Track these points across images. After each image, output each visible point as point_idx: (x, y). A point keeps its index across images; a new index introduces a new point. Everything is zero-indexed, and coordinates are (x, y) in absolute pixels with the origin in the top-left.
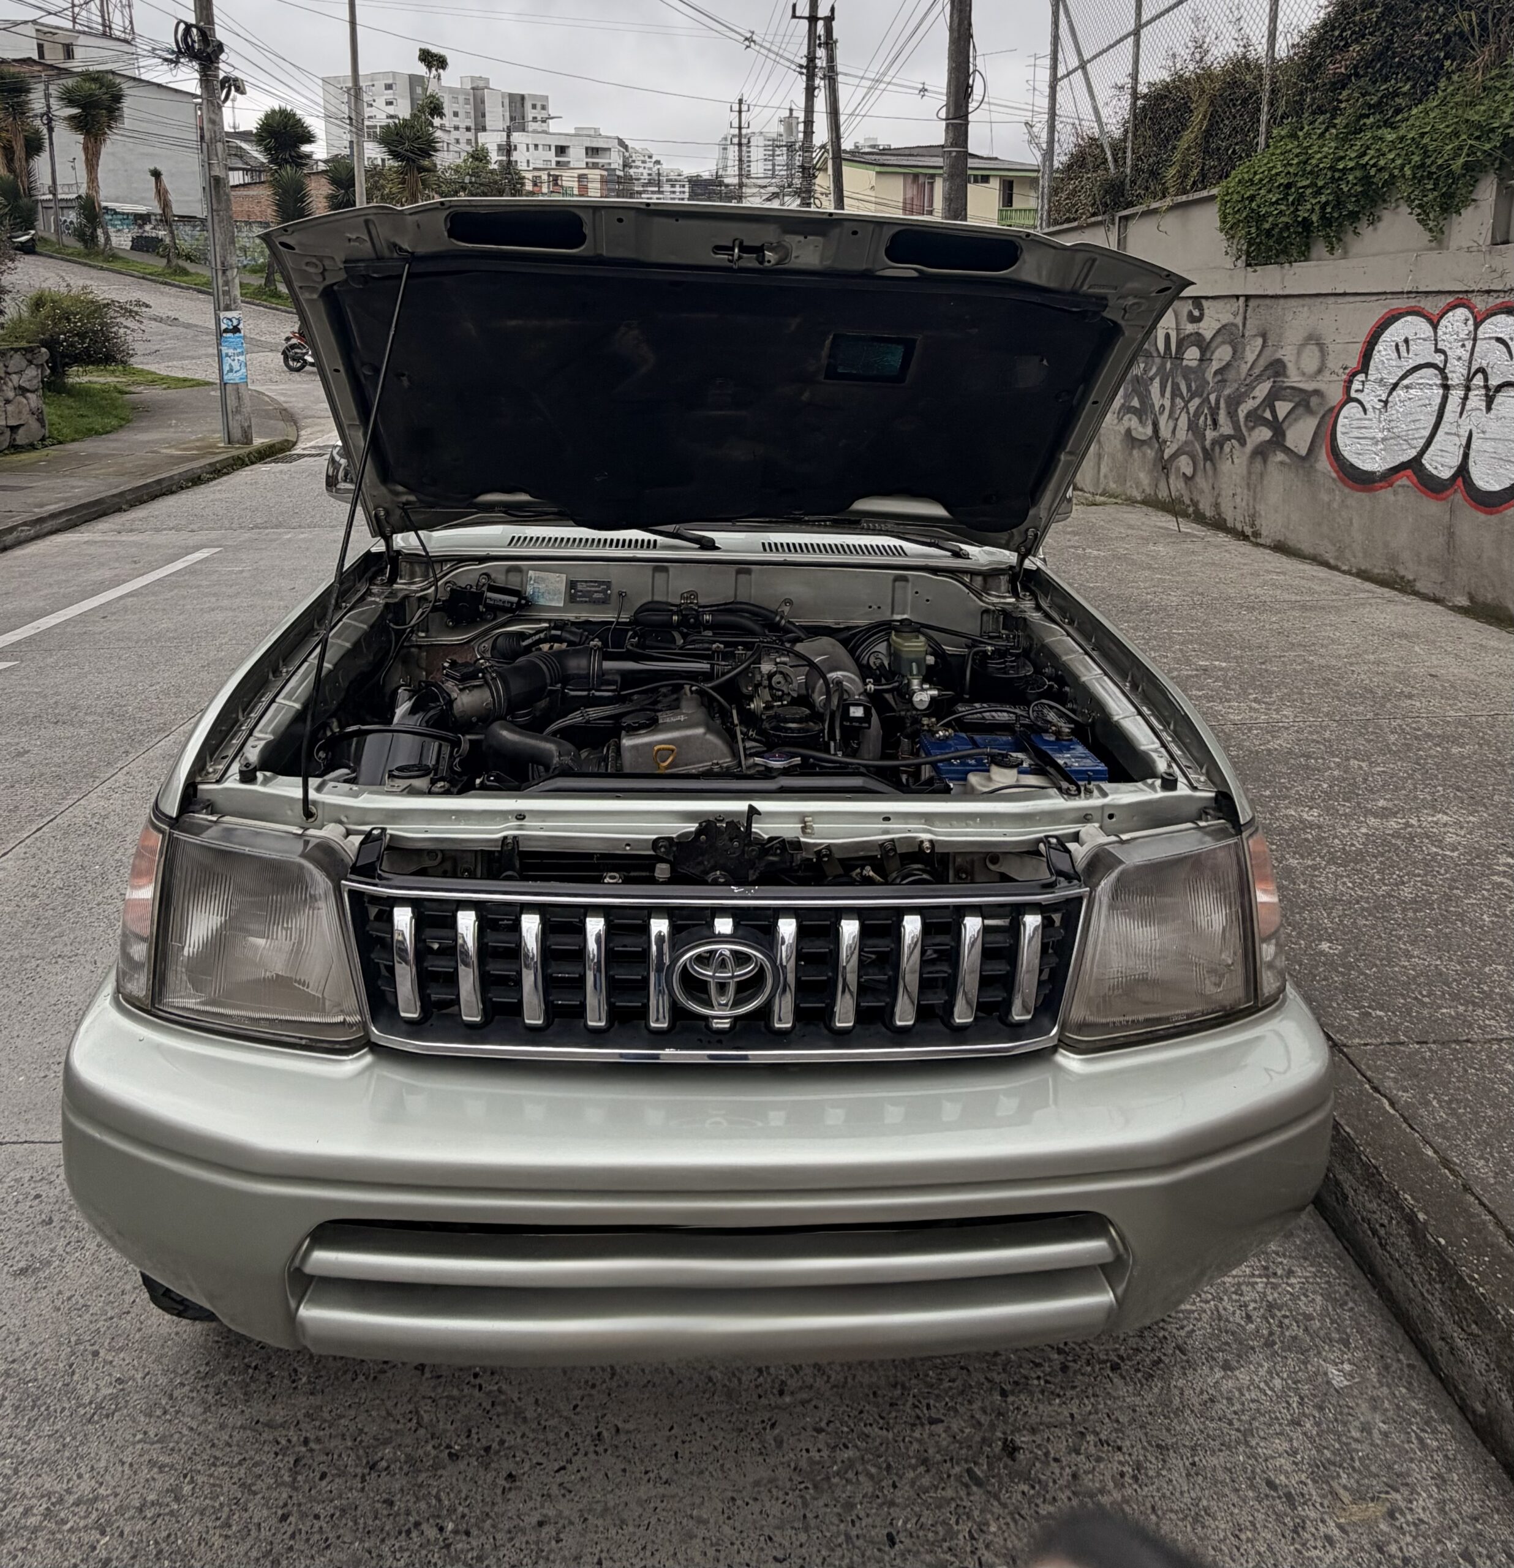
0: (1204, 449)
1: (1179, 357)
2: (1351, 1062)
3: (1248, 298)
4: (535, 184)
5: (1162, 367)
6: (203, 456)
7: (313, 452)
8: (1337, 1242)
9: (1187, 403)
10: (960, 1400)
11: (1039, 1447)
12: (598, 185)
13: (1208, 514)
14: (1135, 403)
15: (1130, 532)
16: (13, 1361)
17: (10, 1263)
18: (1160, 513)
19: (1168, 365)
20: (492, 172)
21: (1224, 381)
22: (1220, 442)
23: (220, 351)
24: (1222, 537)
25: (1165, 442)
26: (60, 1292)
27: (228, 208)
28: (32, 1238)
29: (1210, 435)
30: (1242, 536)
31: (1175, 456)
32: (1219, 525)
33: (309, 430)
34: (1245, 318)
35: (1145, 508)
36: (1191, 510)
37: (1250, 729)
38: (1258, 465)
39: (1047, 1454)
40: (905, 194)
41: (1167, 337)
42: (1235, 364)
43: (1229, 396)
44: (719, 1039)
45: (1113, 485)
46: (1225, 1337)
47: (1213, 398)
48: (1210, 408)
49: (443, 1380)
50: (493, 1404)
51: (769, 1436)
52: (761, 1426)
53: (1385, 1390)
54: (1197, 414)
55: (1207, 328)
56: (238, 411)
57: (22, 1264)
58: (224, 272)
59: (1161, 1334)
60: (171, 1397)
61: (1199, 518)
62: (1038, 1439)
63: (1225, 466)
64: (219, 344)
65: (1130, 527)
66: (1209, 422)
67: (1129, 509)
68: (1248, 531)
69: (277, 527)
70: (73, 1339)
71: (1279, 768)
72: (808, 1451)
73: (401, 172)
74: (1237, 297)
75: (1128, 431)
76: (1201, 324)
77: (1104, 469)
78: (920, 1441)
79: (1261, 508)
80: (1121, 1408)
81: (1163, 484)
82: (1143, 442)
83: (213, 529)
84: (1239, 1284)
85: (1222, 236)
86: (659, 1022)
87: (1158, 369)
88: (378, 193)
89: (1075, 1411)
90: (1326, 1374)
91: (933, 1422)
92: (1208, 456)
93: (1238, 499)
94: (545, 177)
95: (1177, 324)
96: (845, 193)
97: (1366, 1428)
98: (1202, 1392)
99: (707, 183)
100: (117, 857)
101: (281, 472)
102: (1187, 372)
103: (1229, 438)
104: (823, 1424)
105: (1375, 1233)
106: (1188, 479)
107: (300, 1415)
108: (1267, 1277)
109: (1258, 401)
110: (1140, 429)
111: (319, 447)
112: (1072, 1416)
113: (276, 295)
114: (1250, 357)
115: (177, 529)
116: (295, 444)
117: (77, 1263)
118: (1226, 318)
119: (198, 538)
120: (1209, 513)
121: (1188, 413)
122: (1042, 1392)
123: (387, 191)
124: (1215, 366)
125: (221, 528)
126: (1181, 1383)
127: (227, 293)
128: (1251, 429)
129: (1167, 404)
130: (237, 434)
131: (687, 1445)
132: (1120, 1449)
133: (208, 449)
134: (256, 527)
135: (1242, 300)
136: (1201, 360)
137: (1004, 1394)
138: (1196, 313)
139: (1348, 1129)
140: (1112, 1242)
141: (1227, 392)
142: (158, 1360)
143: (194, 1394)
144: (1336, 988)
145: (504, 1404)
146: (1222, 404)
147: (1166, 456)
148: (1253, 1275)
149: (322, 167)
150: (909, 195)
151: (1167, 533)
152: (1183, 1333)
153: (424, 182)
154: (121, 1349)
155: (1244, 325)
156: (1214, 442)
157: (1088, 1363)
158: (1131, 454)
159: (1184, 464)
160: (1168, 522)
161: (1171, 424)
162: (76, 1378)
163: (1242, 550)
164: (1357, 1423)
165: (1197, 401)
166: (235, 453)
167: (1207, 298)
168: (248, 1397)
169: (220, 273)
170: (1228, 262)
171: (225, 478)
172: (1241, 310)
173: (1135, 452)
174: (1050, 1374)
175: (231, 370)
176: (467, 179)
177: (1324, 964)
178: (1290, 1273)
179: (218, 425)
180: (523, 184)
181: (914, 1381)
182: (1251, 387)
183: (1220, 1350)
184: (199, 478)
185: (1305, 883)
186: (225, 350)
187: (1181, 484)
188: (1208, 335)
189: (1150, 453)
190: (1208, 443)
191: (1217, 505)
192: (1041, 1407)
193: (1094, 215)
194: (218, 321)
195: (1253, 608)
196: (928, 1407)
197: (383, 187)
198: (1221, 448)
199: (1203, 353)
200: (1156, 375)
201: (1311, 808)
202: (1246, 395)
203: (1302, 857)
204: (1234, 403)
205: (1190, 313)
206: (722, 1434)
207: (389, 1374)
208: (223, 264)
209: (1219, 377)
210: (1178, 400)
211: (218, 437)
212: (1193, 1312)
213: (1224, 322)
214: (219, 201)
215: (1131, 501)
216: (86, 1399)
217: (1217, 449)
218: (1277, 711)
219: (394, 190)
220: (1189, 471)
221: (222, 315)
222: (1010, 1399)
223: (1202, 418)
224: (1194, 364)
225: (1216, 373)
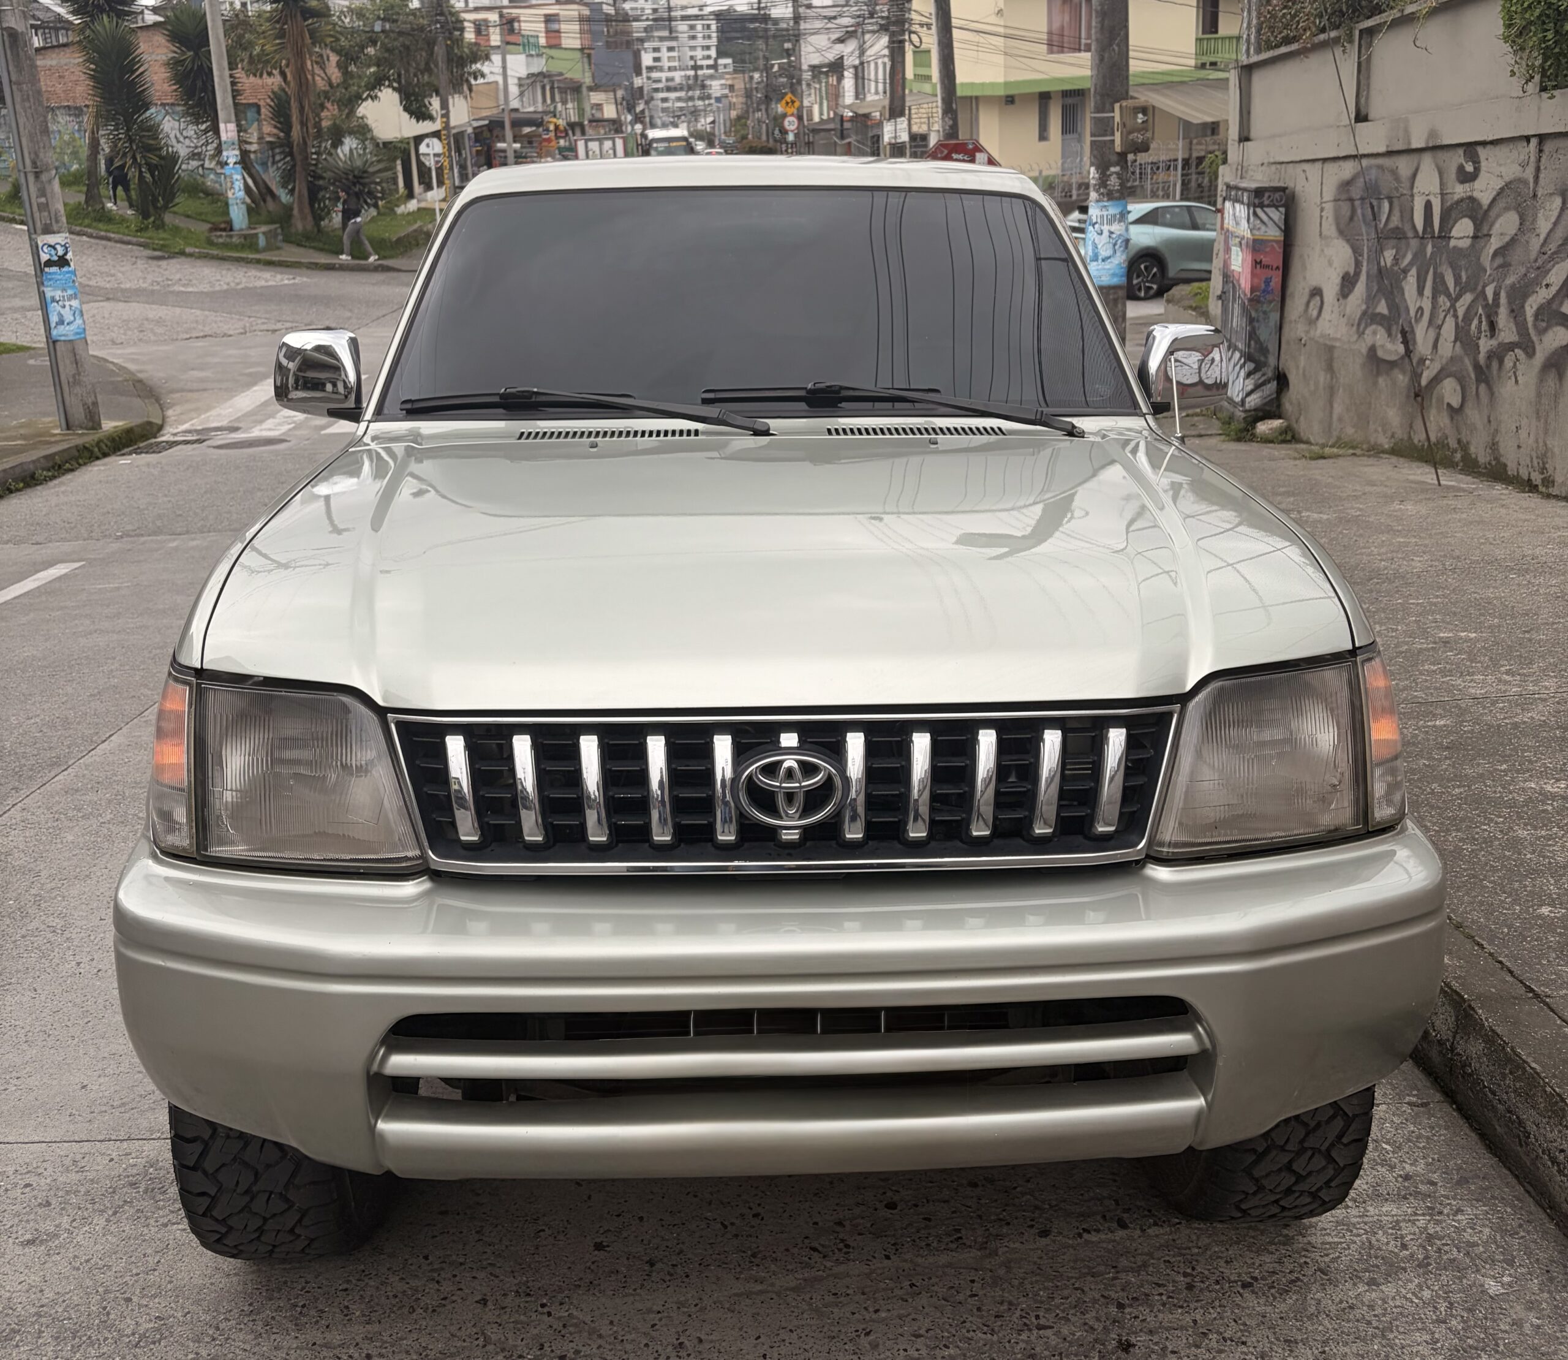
0: (1477, 367)
1: (1445, 235)
2: (1552, 1010)
3: (1542, 138)
4: (478, 32)
5: (1419, 254)
6: (34, 447)
7: (189, 438)
8: (1518, 1187)
9: (1454, 301)
10: (1072, 1311)
11: (1156, 1344)
12: (576, 27)
13: (1482, 460)
14: (1382, 308)
15: (1368, 489)
16: (42, 1306)
17: (14, 1236)
18: (1415, 465)
19: (1429, 249)
20: (413, 13)
21: (1505, 265)
22: (1497, 355)
23: (42, 295)
24: (1499, 490)
25: (1422, 361)
26: (75, 1257)
27: (34, 80)
28: (32, 1217)
29: (1485, 345)
30: (1530, 487)
31: (1436, 380)
32: (1497, 473)
33: (178, 409)
34: (1538, 169)
35: (1394, 459)
36: (1458, 456)
37: (1493, 703)
38: (1551, 382)
39: (1164, 1349)
40: (1050, 22)
41: (1428, 206)
42: (1523, 239)
43: (1513, 286)
44: (790, 850)
45: (1350, 431)
46: (1373, 1261)
47: (1490, 291)
48: (1486, 306)
49: (508, 1310)
50: (564, 1326)
51: (864, 1341)
52: (854, 1334)
53: (1546, 1295)
54: (1468, 317)
55: (1484, 189)
56: (76, 381)
57: (28, 1237)
58: (37, 175)
59: (1303, 1260)
60: (217, 1328)
61: (1470, 467)
62: (1156, 1339)
63: (1507, 389)
64: (40, 284)
65: (1372, 484)
66: (1484, 326)
67: (1371, 461)
68: (1537, 478)
69: (155, 533)
70: (101, 1290)
71: (1524, 741)
72: (905, 1350)
73: (275, 19)
74: (1528, 139)
75: (1372, 350)
76: (1478, 184)
77: (1338, 409)
78: (1027, 1342)
79: (1554, 443)
80: (1249, 1315)
81: (1418, 424)
82: (1392, 364)
83: (63, 540)
84: (1398, 1222)
85: (1507, 48)
86: (726, 835)
87: (1415, 256)
88: (245, 55)
89: (1198, 1317)
90: (1482, 1286)
91: (1040, 1327)
92: (1483, 375)
93: (1523, 434)
94: (493, 17)
95: (1442, 184)
96: (955, 22)
97: (1517, 1324)
98: (1341, 1302)
99: (744, 19)
100: (33, 891)
101: (148, 465)
102: (1456, 258)
103: (1511, 347)
104: (922, 1332)
105: (1554, 1161)
106: (1455, 412)
107: (359, 1339)
108: (1430, 1215)
109: (1553, 290)
110: (1389, 346)
111: (198, 432)
112: (1195, 1322)
113: (105, 217)
114: (1544, 226)
115: (17, 542)
116: (161, 428)
117: (87, 1235)
118: (1511, 171)
119: (46, 552)
120: (1483, 457)
121: (1456, 316)
122: (1164, 1305)
123: (258, 49)
124: (1495, 243)
125: (77, 539)
126: (1318, 1295)
127: (44, 207)
128: (1542, 332)
129: (1427, 305)
130: (78, 414)
131: (775, 1349)
132: (1244, 1343)
133: (39, 438)
134: (126, 534)
135: (1534, 142)
136: (1475, 237)
137: (1121, 1306)
138: (1469, 168)
139: (1534, 1065)
140: (1198, 1036)
141: (1510, 280)
142: (197, 1302)
143: (242, 1326)
144: (1549, 947)
145: (576, 1325)
146: (1503, 300)
147: (1424, 382)
148: (1416, 1214)
149: (150, 18)
150: (1056, 25)
151: (1422, 488)
152: (1327, 1259)
153: (312, 34)
154: (154, 1296)
155: (1537, 178)
156: (1490, 356)
157: (1217, 1282)
158: (1375, 383)
159: (1450, 392)
160: (1424, 474)
161: (1432, 334)
162: (112, 1317)
163: (1524, 504)
164: (1509, 1320)
165: (1468, 298)
166: (79, 441)
167: (1484, 144)
168: (299, 1327)
169: (31, 178)
170: (1514, 86)
171: (69, 476)
172: (1533, 159)
173: (1381, 380)
174: (1173, 1292)
175: (61, 322)
176: (378, 27)
177: (1540, 926)
178: (1459, 1211)
179: (51, 405)
180: (462, 30)
181: (1022, 1299)
182: (1543, 271)
183: (1366, 1270)
184: (33, 476)
185: (1533, 852)
186: (49, 293)
187: (1444, 420)
188: (1485, 199)
189: (1402, 379)
190: (1482, 358)
191: (1494, 446)
192: (1161, 1316)
193: (1323, 30)
194: (35, 251)
195: (1527, 571)
196: (1037, 1317)
197: (251, 44)
198: (1501, 362)
199: (1477, 227)
200: (1411, 264)
201: (1558, 780)
202: (1536, 282)
203: (1535, 828)
204: (1519, 294)
205: (1461, 169)
206: (813, 1340)
207: (449, 1307)
208: (34, 163)
209: (1499, 261)
210: (1442, 299)
211: (50, 421)
212: (1341, 1243)
213: (1507, 179)
214: (20, 69)
215: (1375, 451)
216: (129, 1331)
217: (1495, 365)
218: (1536, 683)
219: (268, 48)
220: (1456, 402)
221: (41, 240)
222: (1127, 1310)
223: (1475, 322)
224: (1465, 243)
225: (1496, 254)
